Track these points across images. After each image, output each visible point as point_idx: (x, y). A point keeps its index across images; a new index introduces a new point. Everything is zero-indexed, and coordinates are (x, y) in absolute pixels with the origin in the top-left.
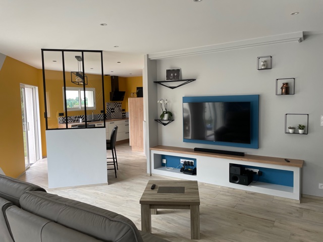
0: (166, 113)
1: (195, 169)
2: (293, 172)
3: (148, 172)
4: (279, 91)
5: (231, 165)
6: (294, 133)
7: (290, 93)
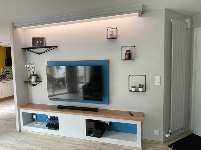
2: (136, 125)
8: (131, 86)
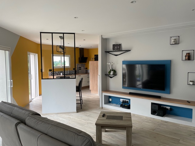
0: (112, 71)
1: (130, 105)
2: (192, 109)
3: (101, 106)
4: (184, 58)
5: (152, 104)
6: (193, 85)
7: (191, 59)
8: (189, 80)
